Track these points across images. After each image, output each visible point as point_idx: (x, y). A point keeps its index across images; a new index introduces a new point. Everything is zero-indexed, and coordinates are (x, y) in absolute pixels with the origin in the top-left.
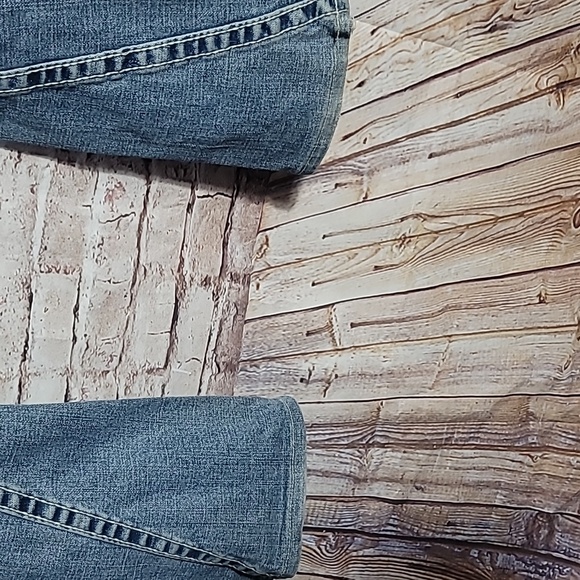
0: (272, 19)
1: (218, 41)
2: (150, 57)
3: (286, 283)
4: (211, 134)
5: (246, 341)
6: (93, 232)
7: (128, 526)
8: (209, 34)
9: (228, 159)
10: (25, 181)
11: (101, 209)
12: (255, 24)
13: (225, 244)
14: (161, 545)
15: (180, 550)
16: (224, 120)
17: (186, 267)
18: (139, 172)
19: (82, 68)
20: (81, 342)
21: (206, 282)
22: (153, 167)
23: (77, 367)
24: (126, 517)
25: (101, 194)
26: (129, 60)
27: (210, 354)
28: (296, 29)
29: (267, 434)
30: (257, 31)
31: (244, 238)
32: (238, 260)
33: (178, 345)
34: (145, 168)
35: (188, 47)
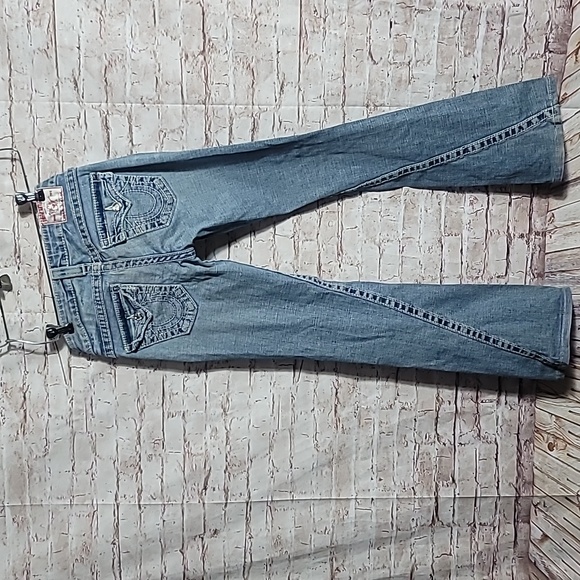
0: (524, 124)
1: (500, 137)
2: (473, 148)
3: (567, 235)
4: (506, 172)
5: (547, 263)
6: (466, 219)
7: (484, 335)
8: (496, 135)
9: (518, 181)
10: (436, 201)
11: (468, 208)
12: (516, 127)
13: (530, 219)
14: (500, 344)
15: (509, 347)
16: (509, 167)
17: (511, 230)
18: (483, 192)
19: (448, 157)
20: (465, 264)
21: (522, 236)
22: (489, 189)
23: (464, 275)
24: (483, 330)
25: (468, 202)
26: (465, 151)
27: (528, 269)
28: (535, 125)
29: (551, 301)
30: (517, 130)
31: (540, 215)
32: (538, 225)
33: (511, 265)
34: (486, 190)
35: (489, 142)
